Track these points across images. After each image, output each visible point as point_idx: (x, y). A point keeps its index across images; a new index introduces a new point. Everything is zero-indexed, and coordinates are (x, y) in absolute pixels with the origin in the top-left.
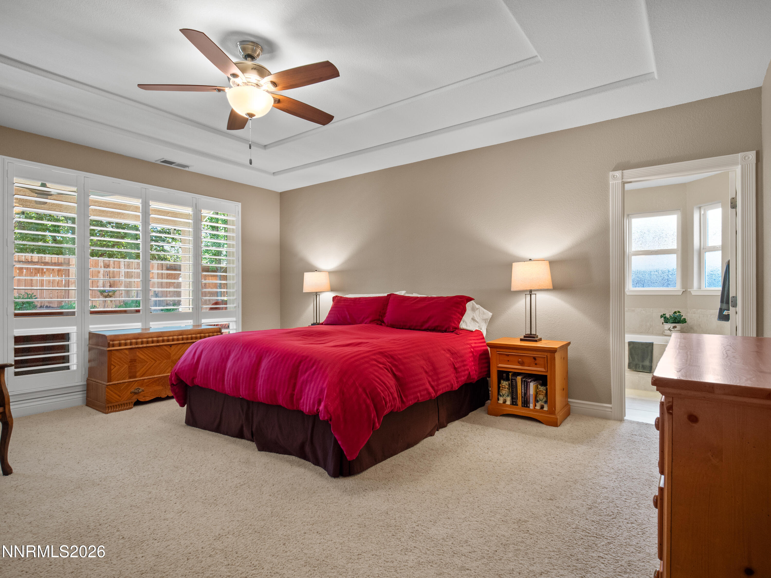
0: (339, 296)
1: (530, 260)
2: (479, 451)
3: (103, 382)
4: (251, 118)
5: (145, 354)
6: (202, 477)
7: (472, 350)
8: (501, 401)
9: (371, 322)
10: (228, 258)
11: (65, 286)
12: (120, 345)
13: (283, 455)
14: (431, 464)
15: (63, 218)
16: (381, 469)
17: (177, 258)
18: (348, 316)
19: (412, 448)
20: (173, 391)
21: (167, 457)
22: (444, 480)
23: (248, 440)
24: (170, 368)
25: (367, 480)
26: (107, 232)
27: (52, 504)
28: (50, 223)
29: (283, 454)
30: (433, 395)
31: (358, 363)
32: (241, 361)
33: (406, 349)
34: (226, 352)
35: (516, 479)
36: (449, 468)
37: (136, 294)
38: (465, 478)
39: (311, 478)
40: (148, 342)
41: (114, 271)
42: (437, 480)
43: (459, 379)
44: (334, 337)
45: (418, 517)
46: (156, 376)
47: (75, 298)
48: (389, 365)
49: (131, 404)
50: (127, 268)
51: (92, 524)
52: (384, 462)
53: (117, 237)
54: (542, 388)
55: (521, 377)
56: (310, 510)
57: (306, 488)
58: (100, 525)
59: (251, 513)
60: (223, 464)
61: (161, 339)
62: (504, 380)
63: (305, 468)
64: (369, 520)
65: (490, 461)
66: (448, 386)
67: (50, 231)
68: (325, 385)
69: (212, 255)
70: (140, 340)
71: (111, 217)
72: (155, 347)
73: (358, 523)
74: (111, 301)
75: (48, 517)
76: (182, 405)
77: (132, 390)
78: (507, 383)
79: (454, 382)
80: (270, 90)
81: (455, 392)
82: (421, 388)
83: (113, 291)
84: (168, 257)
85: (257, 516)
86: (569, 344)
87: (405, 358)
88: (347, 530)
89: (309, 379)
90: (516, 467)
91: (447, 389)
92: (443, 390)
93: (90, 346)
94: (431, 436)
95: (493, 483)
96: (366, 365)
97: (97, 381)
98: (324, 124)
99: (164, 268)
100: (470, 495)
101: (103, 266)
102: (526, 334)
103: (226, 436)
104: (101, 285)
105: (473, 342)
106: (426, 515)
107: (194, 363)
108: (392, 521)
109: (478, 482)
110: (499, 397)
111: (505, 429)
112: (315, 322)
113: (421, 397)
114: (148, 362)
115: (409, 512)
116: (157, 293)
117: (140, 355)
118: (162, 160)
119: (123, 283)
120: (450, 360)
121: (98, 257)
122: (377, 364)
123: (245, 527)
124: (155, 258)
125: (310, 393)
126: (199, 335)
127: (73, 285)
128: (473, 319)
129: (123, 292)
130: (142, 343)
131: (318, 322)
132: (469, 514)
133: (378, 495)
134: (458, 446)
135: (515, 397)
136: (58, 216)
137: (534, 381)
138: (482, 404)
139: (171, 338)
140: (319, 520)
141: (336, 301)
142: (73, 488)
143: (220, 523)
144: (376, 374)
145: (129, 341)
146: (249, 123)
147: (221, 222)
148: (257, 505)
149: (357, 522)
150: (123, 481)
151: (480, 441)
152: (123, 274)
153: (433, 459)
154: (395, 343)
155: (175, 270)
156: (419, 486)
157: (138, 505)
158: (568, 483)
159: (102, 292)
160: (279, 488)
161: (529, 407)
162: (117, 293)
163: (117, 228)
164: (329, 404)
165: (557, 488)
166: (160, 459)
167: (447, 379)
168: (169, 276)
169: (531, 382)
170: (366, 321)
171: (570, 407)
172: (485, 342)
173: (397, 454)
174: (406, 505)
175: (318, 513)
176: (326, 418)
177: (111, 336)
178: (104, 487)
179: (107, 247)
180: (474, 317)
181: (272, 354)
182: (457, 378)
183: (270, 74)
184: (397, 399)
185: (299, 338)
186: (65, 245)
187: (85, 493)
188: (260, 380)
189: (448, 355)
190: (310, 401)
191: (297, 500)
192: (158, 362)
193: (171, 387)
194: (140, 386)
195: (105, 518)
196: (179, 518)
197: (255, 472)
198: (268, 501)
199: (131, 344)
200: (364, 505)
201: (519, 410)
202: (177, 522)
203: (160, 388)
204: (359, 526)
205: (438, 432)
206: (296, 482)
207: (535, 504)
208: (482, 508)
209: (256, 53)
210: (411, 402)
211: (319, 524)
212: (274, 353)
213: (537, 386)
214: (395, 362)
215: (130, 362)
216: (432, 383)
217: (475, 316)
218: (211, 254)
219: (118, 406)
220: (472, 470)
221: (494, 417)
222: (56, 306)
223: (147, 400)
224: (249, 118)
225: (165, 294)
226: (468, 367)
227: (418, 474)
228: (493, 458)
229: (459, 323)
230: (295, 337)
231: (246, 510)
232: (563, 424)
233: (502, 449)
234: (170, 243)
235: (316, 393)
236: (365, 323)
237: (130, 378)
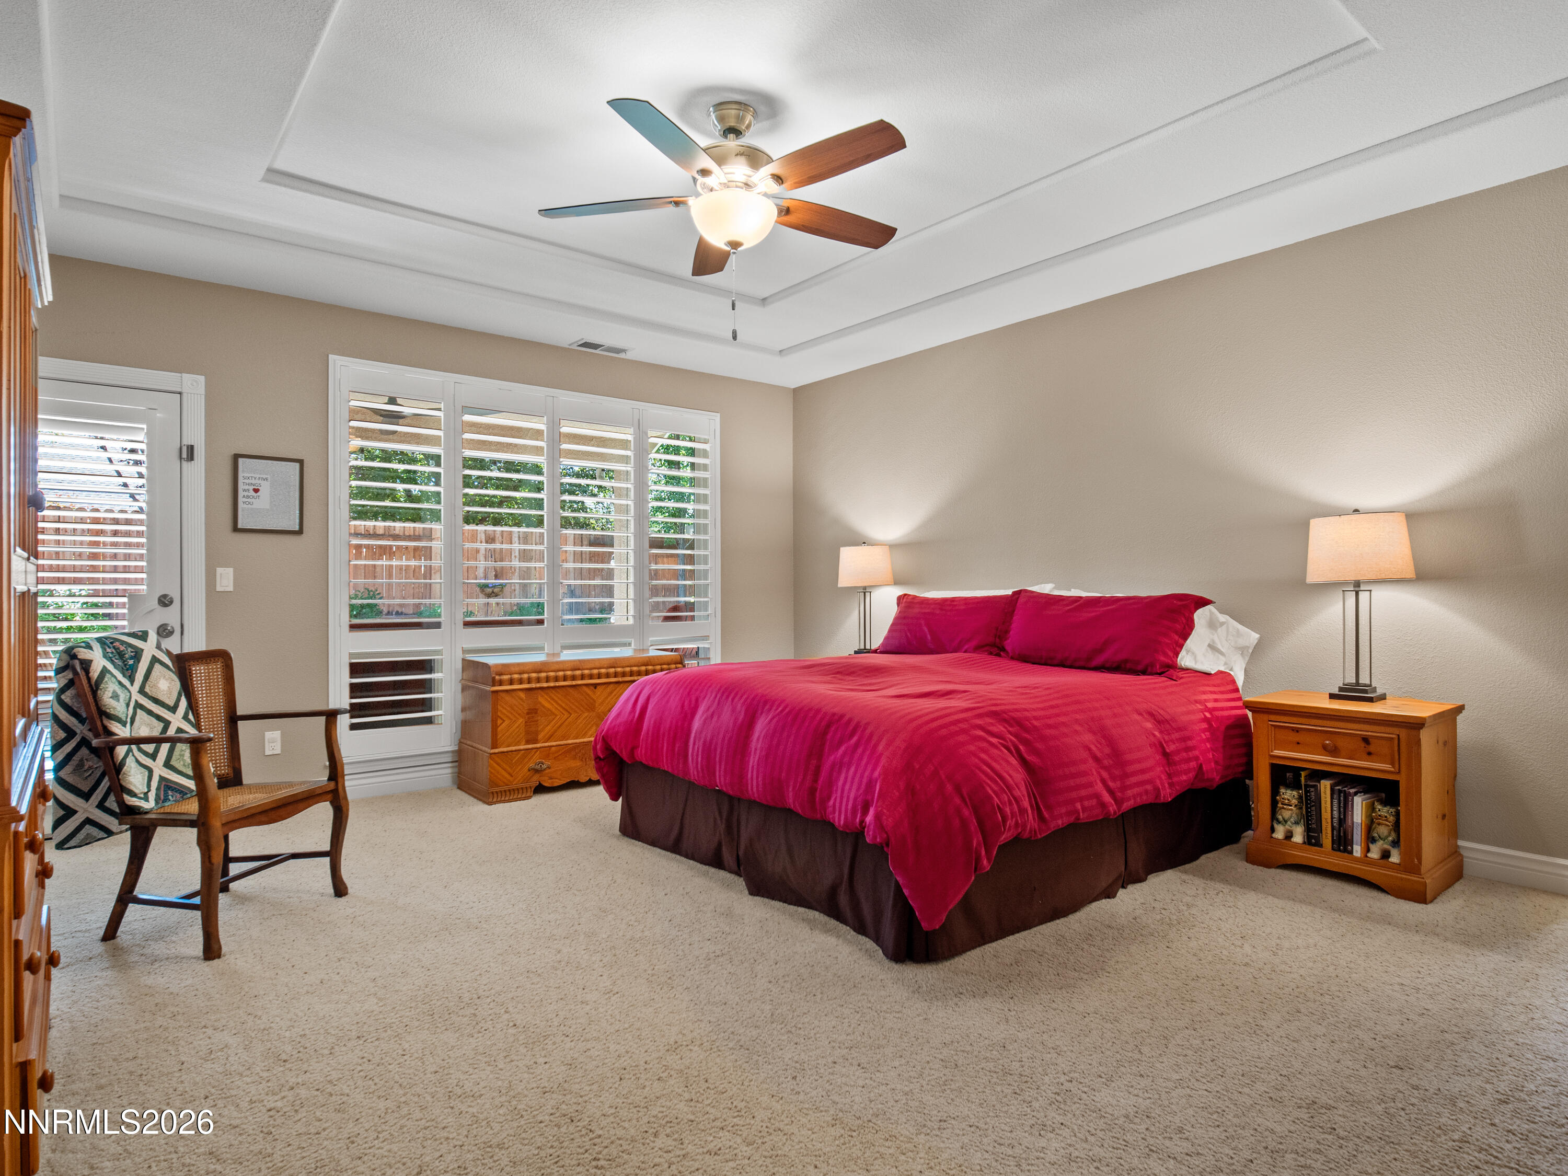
0: (909, 595)
1: (1356, 511)
2: (1220, 940)
3: (484, 748)
4: (734, 251)
5: (553, 699)
6: (646, 933)
7: (1208, 715)
8: (1279, 834)
9: (977, 649)
10: (696, 521)
11: (425, 579)
12: (511, 682)
13: (796, 908)
14: (1106, 957)
15: (422, 456)
16: (995, 956)
17: (607, 522)
18: (929, 637)
19: (1062, 920)
20: (599, 769)
21: (589, 891)
22: (1133, 994)
23: (731, 872)
24: (594, 728)
25: (964, 975)
26: (491, 479)
27: (405, 953)
28: (401, 467)
29: (795, 905)
30: (1113, 808)
31: (944, 732)
32: (719, 717)
33: (1052, 707)
34: (690, 701)
35: (1310, 1010)
36: (1148, 969)
37: (537, 590)
38: (1184, 996)
39: (848, 957)
40: (556, 679)
41: (501, 549)
42: (1119, 993)
43: (1175, 779)
44: (898, 678)
45: (1071, 1064)
46: (570, 742)
47: (440, 598)
48: (1011, 740)
49: (529, 790)
50: (524, 544)
51: (465, 995)
52: (1001, 941)
53: (507, 488)
54: (1384, 811)
55: (1331, 782)
56: (846, 1020)
57: (839, 977)
58: (479, 998)
59: (734, 1011)
60: (684, 912)
61: (578, 673)
62: (1288, 786)
63: (838, 937)
64: (966, 1055)
65: (1246, 965)
66: (1146, 792)
67: (403, 481)
68: (876, 774)
69: (669, 516)
70: (543, 675)
71: (497, 451)
72: (569, 689)
73: (943, 1058)
74: (498, 604)
75: (400, 974)
76: (614, 798)
77: (532, 765)
78: (1295, 793)
79: (1162, 784)
80: (769, 191)
81: (1166, 805)
82: (1083, 793)
83: (501, 585)
84: (592, 521)
85: (744, 1018)
86: (1460, 709)
87: (1050, 726)
88: (919, 1068)
89: (846, 760)
90: (1312, 984)
91: (1145, 799)
92: (1135, 799)
93: (463, 682)
94: (1109, 898)
95: (1252, 1014)
96: (962, 738)
97: (474, 745)
98: (876, 247)
99: (585, 542)
100: (1193, 1032)
101: (484, 541)
102: (1346, 682)
103: (691, 862)
104: (482, 575)
105: (1211, 698)
106: (1090, 1062)
107: (635, 720)
108: (1014, 1063)
109: (1216, 1007)
110: (1276, 825)
111: (1289, 898)
112: (862, 647)
113: (1083, 812)
114: (556, 716)
115: (1052, 1051)
116: (573, 588)
117: (544, 701)
118: (580, 343)
119: (517, 570)
120: (1154, 735)
121: (477, 524)
122: (986, 736)
123: (722, 1034)
124: (570, 524)
125: (847, 787)
126: (643, 668)
127: (438, 575)
128: (1212, 647)
129: (517, 587)
130: (548, 679)
131: (868, 647)
132: (1189, 1072)
133: (986, 1007)
134: (1170, 925)
135: (1314, 826)
136: (413, 453)
137: (1365, 792)
138: (1233, 838)
139: (595, 671)
140: (863, 1041)
141: (903, 605)
142: (437, 929)
143: (678, 1022)
144: (983, 756)
145: (526, 676)
146: (732, 260)
147: (684, 452)
148: (745, 996)
149: (941, 1057)
150: (516, 926)
151: (1223, 918)
152: (517, 554)
153: (1111, 946)
154: (1026, 693)
155: (603, 545)
156: (1075, 999)
157: (539, 972)
158: (1446, 1035)
159: (483, 587)
160: (787, 969)
161: (1351, 852)
162: (507, 589)
163: (508, 470)
164: (885, 811)
165: (1417, 1043)
166: (575, 892)
167: (1146, 776)
168: (593, 557)
169: (1356, 794)
170: (966, 647)
171: (1462, 860)
172: (1240, 699)
173: (1030, 928)
174: (1045, 1036)
175: (861, 1028)
176: (878, 840)
177: (496, 665)
178: (485, 933)
179: (490, 506)
180: (1213, 641)
181: (774, 708)
182: (1169, 776)
183: (770, 160)
184: (1030, 812)
185: (828, 678)
186: (425, 506)
187: (456, 941)
188: (752, 757)
189: (1149, 725)
190: (847, 805)
191: (820, 996)
192: (574, 716)
193: (596, 762)
194: (543, 759)
195: (486, 988)
196: (606, 1004)
197: (742, 935)
198: (766, 992)
199: (529, 681)
200: (956, 1023)
201: (1325, 856)
202: (604, 1010)
203: (578, 763)
204: (944, 1064)
205: (1124, 890)
206: (820, 963)
207: (1356, 1072)
208: (1221, 1065)
209: (744, 123)
210: (1060, 822)
211: (863, 1049)
212: (779, 706)
213: (1373, 804)
214: (1026, 735)
215: (528, 714)
216: (1111, 784)
217: (1217, 640)
218: (667, 514)
219: (508, 793)
220: (1203, 980)
221: (1261, 868)
222: (411, 612)
223: (556, 784)
224: (732, 251)
225: (586, 591)
226: (1197, 753)
227: (1076, 974)
228: (1254, 958)
229: (1177, 654)
230: (819, 675)
231: (725, 1004)
232: (1443, 898)
233: (1278, 941)
234: (595, 495)
235: (858, 789)
236: (965, 652)
237: (528, 742)
